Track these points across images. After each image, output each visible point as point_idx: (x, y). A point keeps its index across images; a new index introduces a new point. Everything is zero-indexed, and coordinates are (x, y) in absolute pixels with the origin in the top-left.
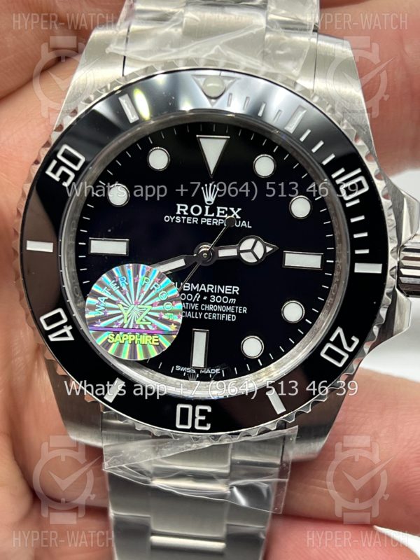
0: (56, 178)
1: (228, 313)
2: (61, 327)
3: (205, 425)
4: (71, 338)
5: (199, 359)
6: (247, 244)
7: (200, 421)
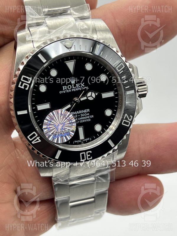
0: (23, 87)
1: (87, 119)
2: (36, 138)
4: (40, 141)
5: (82, 137)
6: (89, 94)
7: (88, 157)
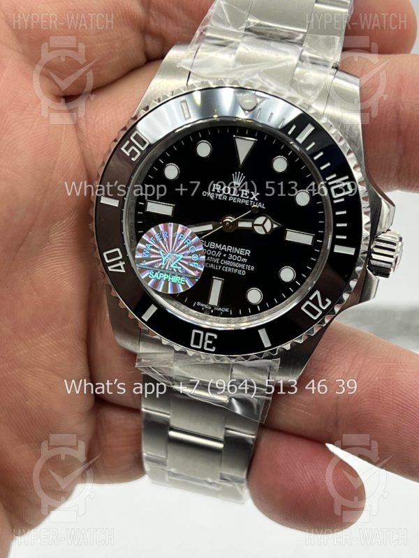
0: (128, 153)
1: (240, 268)
2: (117, 262)
3: (212, 348)
4: (123, 271)
5: (214, 299)
6: (260, 220)
7: (208, 344)
